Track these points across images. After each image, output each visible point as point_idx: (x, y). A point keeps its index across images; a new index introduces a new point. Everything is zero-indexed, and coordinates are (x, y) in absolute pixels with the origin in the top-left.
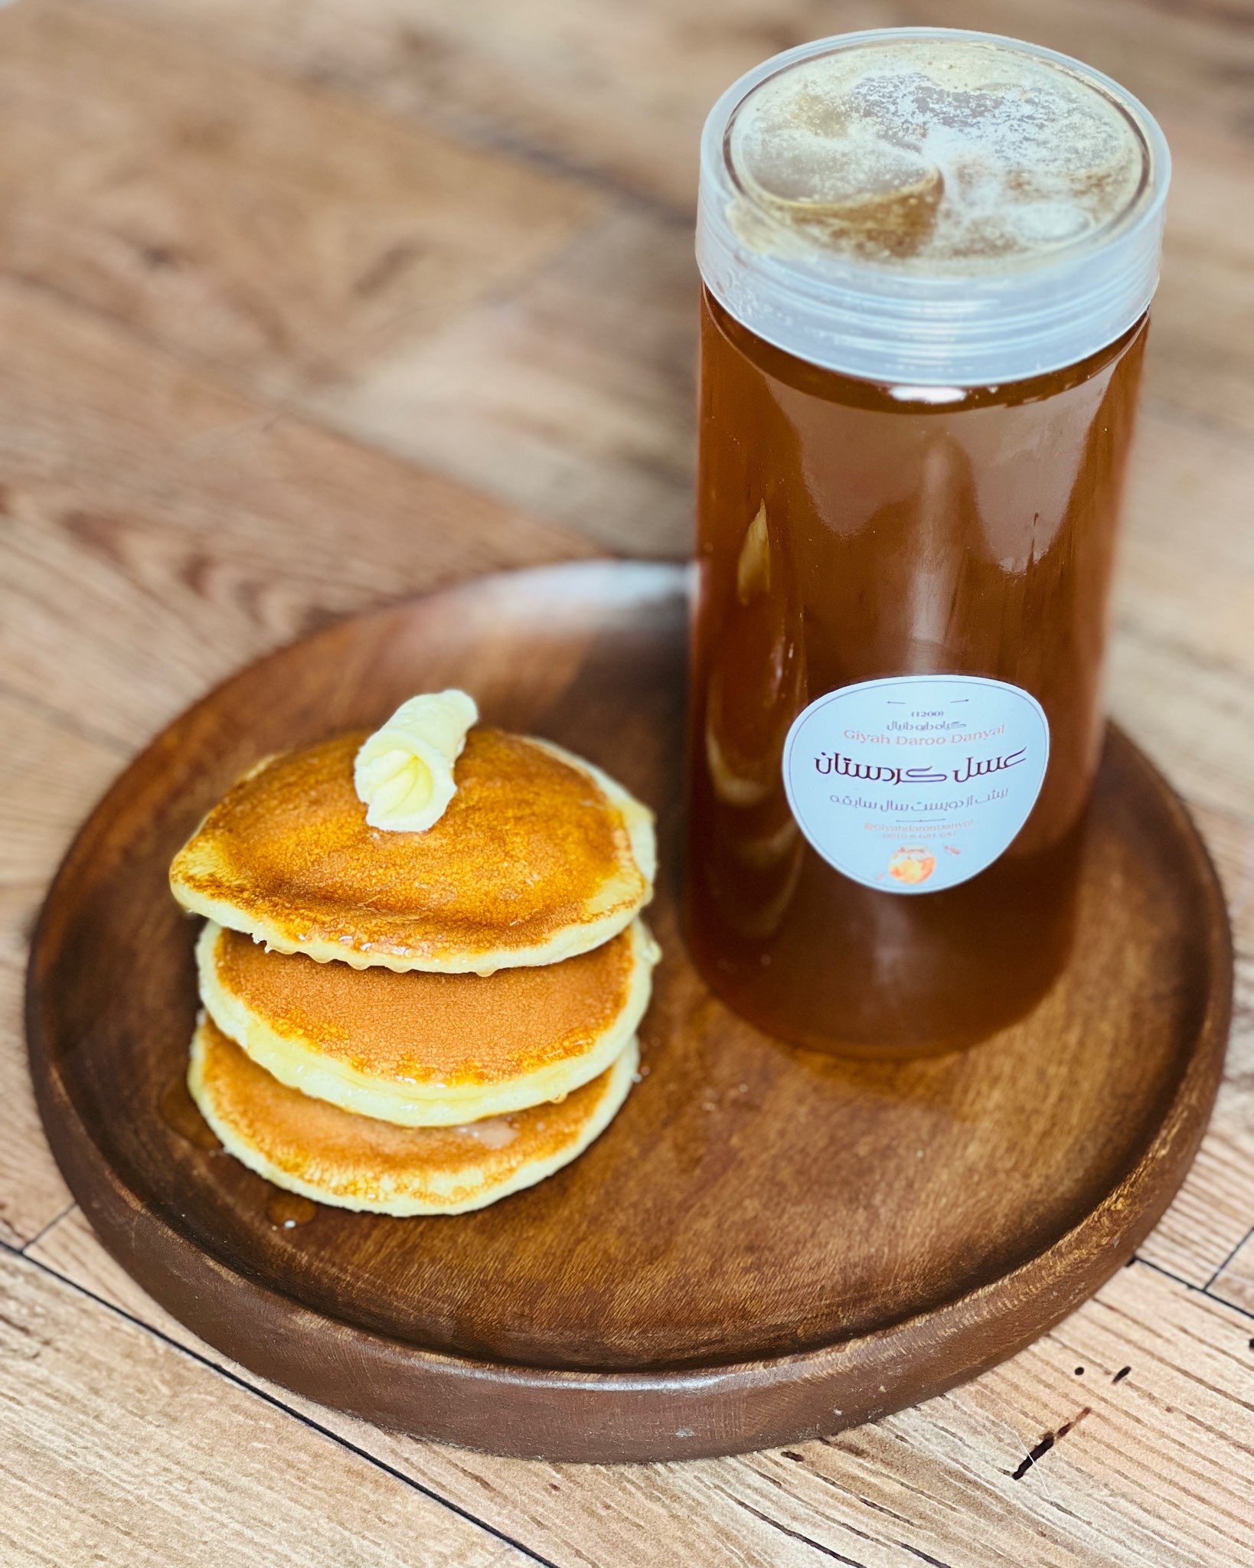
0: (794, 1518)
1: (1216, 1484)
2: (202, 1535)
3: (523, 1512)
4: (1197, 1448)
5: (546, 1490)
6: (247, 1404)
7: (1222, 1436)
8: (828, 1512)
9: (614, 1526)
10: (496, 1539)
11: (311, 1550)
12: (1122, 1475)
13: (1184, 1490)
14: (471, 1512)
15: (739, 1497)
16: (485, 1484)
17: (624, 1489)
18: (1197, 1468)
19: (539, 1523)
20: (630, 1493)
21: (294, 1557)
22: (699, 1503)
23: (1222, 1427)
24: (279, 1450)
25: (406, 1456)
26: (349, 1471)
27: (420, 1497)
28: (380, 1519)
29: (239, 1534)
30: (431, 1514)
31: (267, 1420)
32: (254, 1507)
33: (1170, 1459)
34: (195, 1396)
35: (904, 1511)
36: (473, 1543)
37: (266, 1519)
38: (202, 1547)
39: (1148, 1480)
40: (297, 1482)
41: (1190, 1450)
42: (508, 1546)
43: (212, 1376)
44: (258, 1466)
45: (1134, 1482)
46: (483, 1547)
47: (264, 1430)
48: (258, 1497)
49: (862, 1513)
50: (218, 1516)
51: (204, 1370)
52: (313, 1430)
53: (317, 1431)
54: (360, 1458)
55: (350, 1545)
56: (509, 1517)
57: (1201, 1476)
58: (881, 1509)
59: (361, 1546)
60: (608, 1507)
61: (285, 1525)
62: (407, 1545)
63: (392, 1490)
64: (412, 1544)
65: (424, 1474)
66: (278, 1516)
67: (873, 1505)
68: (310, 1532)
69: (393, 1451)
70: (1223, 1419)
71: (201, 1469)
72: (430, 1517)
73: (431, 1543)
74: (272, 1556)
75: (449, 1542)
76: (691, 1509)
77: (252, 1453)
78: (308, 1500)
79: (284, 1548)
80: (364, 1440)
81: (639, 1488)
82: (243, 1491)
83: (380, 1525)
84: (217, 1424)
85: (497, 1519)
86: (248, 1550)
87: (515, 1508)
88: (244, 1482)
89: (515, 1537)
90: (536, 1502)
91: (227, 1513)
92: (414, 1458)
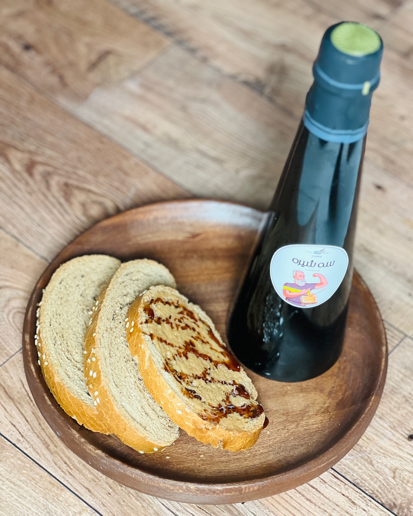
0: (178, 510)
1: (299, 511)
2: (6, 499)
3: (100, 501)
4: (295, 499)
5: (107, 494)
6: (22, 458)
7: (303, 495)
8: (187, 509)
9: (125, 508)
10: (91, 509)
11: (37, 507)
12: (273, 505)
13: (290, 512)
14: (84, 499)
15: (162, 502)
16: (89, 491)
17: (129, 496)
18: (295, 505)
19: (104, 505)
20: (131, 498)
21: (32, 509)
22: (150, 503)
23: (303, 493)
24: (31, 474)
25: (67, 479)
26: (50, 483)
27: (70, 493)
28: (58, 499)
29: (17, 500)
30: (72, 499)
31: (28, 463)
32: (21, 492)
33: (287, 502)
34: (7, 453)
35: (209, 511)
36: (84, 510)
37: (25, 496)
38: (5, 503)
39: (280, 508)
40: (35, 485)
41: (293, 499)
42: (94, 511)
43: (13, 448)
44: (24, 478)
45: (276, 508)
46: (87, 511)
47: (27, 467)
48: (23, 488)
49: (197, 510)
50: (11, 493)
51: (11, 445)
52: (41, 468)
53: (42, 469)
54: (54, 479)
55: (48, 506)
56: (95, 502)
57: (295, 508)
58: (203, 510)
59: (52, 507)
60: (124, 502)
61: (30, 498)
62: (65, 508)
63: (62, 490)
64: (66, 508)
65: (72, 486)
66: (28, 495)
67: (200, 508)
68: (37, 501)
69: (64, 478)
70: (304, 490)
71: (7, 477)
72: (72, 500)
73: (72, 508)
74: (25, 508)
75: (77, 508)
76: (148, 504)
77: (22, 474)
78: (37, 491)
79: (29, 506)
80: (56, 473)
81: (133, 496)
82: (19, 486)
83: (58, 501)
84: (13, 463)
85: (92, 502)
86: (19, 505)
87: (97, 499)
88: (20, 483)
89: (96, 509)
90: (104, 498)
91: (14, 492)
92: (70, 480)
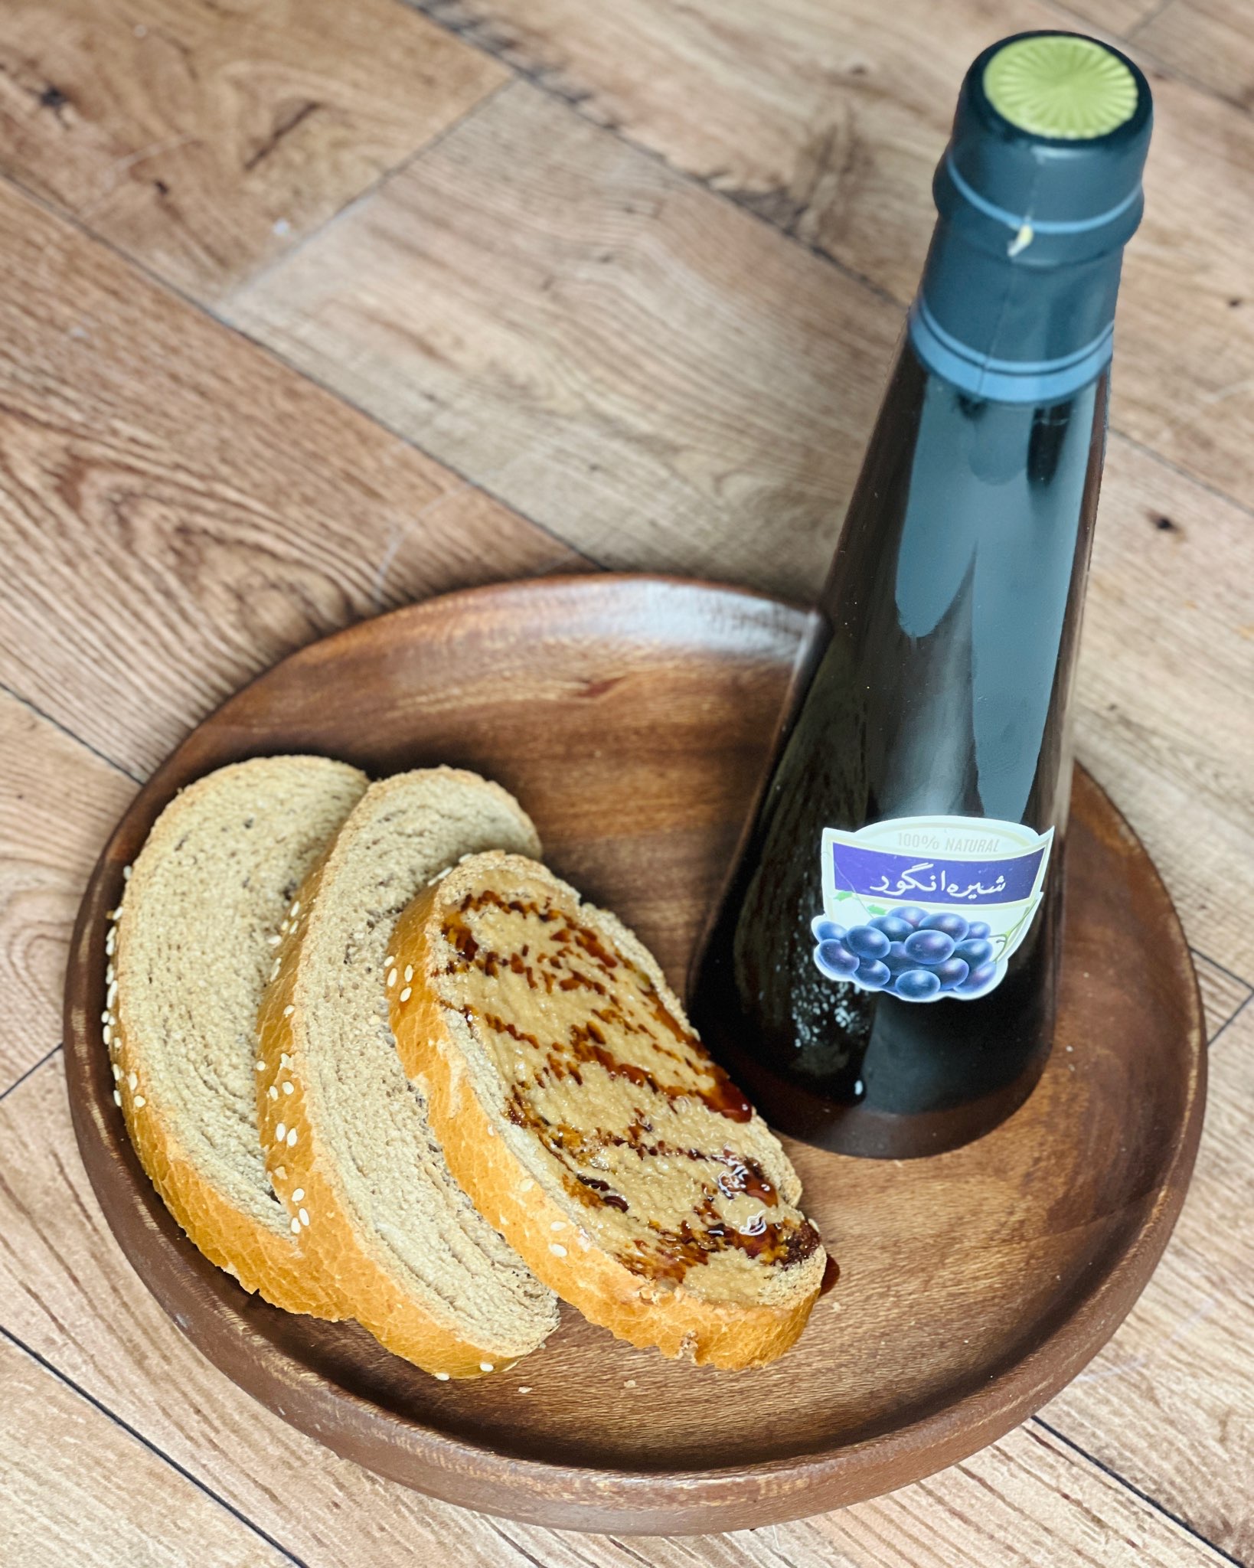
0: (549, 1554)
1: (929, 1549)
2: (13, 1527)
3: (305, 1528)
4: (917, 1512)
5: (328, 1507)
6: (62, 1397)
7: (940, 1501)
8: (580, 1550)
9: (387, 1549)
10: (279, 1553)
11: (111, 1550)
12: (847, 1533)
13: (901, 1554)
14: (258, 1525)
15: (501, 1528)
16: (274, 1497)
17: (398, 1512)
18: (914, 1531)
19: (319, 1541)
20: (403, 1517)
21: (95, 1556)
22: (464, 1532)
23: (941, 1492)
24: (89, 1446)
25: (204, 1462)
26: (151, 1473)
27: (212, 1505)
28: (176, 1525)
29: (47, 1529)
30: (221, 1523)
31: (80, 1414)
32: (61, 1503)
33: (891, 1521)
34: (15, 1384)
35: (648, 1553)
36: (258, 1556)
37: (72, 1516)
38: (12, 1539)
39: (870, 1541)
40: (102, 1481)
41: (910, 1513)
42: (289, 1561)
43: (32, 1365)
44: (68, 1461)
45: (856, 1541)
46: (266, 1561)
47: (76, 1424)
48: (66, 1493)
49: (611, 1553)
50: (28, 1509)
51: (25, 1358)
52: (120, 1428)
53: (124, 1430)
54: (162, 1461)
55: (146, 1548)
56: (291, 1532)
57: (916, 1540)
58: (628, 1551)
59: (156, 1551)
60: (382, 1529)
61: (89, 1523)
62: (198, 1553)
63: (188, 1496)
64: (202, 1553)
65: (219, 1482)
66: (83, 1513)
67: (621, 1546)
68: (110, 1532)
69: (192, 1457)
70: (943, 1484)
71: (16, 1459)
72: (220, 1526)
73: (219, 1553)
74: (75, 1554)
75: (235, 1553)
76: (457, 1537)
77: (63, 1447)
78: (111, 1500)
79: (86, 1547)
80: (167, 1442)
81: (412, 1512)
82: (54, 1486)
83: (175, 1530)
84: (32, 1413)
85: (281, 1533)
86: (53, 1546)
87: (299, 1522)
88: (55, 1476)
89: (296, 1553)
90: (318, 1519)
91: (38, 1506)
92: (211, 1465)
